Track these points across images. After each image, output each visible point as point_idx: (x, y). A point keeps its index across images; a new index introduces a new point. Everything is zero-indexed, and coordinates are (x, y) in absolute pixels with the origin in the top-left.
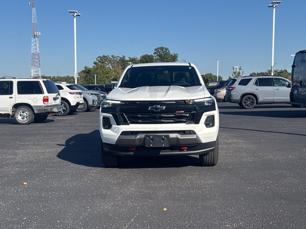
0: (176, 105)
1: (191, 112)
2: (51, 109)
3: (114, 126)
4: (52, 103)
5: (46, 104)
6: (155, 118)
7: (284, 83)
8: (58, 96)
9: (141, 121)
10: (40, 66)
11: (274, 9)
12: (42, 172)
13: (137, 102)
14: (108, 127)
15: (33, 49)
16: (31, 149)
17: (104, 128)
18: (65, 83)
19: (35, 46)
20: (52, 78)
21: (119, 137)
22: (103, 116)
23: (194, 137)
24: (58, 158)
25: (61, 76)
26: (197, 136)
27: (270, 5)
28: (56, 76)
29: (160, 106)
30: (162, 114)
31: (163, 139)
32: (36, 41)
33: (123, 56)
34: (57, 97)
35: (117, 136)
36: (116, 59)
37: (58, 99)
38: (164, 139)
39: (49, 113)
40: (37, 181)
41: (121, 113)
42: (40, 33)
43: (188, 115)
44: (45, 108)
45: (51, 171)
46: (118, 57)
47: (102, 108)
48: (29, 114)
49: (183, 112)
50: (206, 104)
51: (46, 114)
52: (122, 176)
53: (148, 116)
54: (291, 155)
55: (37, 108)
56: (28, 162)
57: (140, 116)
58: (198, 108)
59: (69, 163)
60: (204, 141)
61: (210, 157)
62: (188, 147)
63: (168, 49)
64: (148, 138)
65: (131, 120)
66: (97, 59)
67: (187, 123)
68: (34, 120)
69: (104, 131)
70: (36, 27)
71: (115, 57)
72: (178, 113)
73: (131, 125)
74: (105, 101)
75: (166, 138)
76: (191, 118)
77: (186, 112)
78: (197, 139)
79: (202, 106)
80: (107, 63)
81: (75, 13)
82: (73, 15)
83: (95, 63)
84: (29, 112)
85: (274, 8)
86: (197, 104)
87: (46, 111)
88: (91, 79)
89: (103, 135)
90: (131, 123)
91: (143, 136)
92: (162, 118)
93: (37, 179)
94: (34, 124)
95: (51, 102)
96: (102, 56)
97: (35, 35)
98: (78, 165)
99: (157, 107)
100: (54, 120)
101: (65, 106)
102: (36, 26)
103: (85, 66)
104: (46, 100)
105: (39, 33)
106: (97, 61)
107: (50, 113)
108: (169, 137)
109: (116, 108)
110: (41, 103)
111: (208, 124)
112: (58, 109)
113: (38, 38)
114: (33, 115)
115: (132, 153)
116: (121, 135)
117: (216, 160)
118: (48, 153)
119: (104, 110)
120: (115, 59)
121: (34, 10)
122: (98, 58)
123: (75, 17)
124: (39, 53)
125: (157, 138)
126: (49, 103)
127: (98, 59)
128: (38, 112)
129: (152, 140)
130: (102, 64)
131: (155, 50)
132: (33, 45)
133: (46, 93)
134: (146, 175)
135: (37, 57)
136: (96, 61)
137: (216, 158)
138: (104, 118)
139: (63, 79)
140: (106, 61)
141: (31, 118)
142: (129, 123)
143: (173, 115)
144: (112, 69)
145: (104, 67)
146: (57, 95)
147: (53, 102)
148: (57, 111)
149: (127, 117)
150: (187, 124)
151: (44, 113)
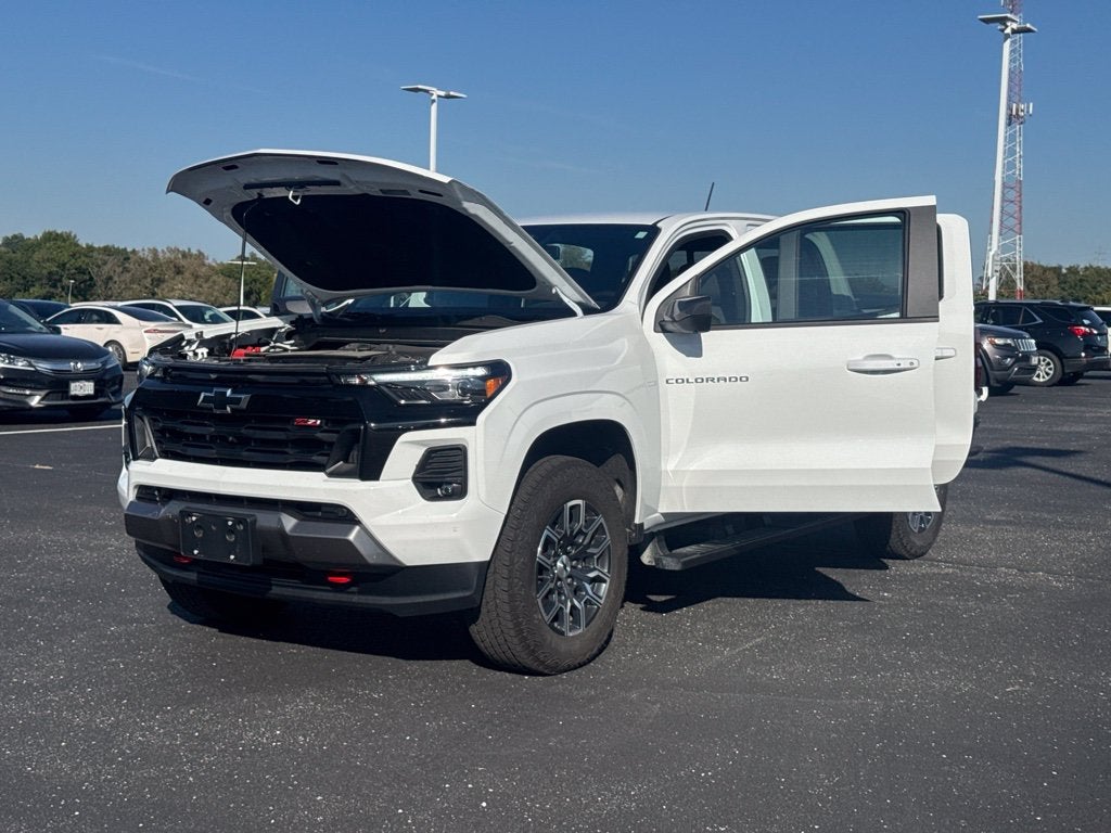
1: (344, 423)
6: (223, 440)
10: (1020, 228)
19: (1010, 157)
20: (1064, 271)
26: (365, 534)
28: (1082, 266)
29: (233, 392)
32: (1013, 138)
38: (235, 533)
42: (1031, 105)
43: (335, 437)
64: (188, 521)
65: (161, 442)
67: (330, 472)
70: (1020, 86)
73: (160, 461)
75: (239, 528)
77: (331, 423)
78: (364, 547)
82: (1002, 32)
97: (1014, 113)
102: (1020, 80)
105: (1028, 108)
108: (252, 523)
111: (433, 485)
113: (1021, 123)
116: (137, 497)
123: (1007, 36)
125: (214, 525)
129: (200, 529)
135: (1012, 195)
142: (158, 455)
143: (281, 435)
150: (330, 476)
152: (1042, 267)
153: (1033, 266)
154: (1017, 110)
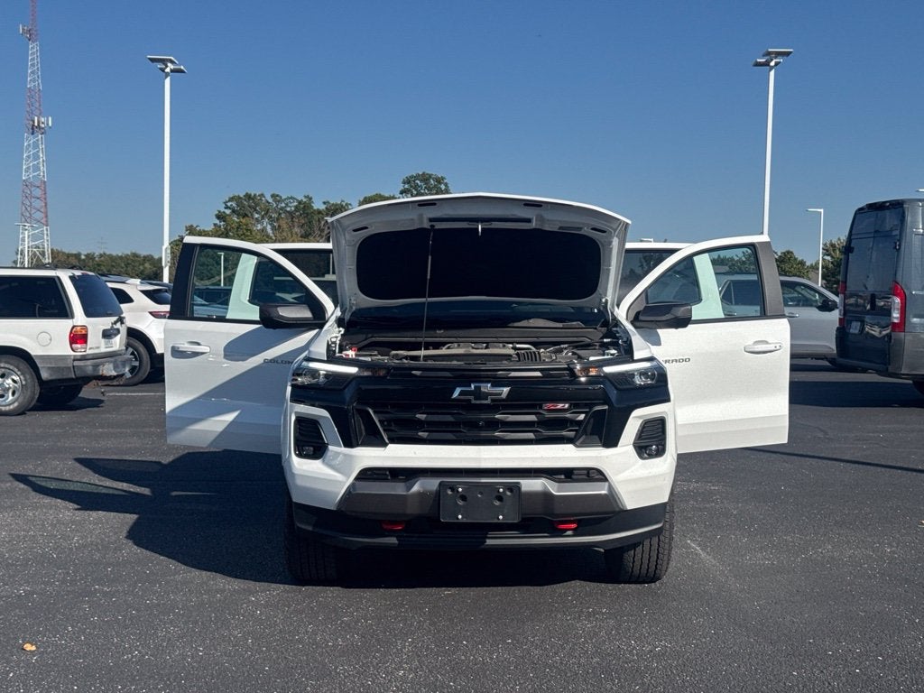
0: (544, 383)
1: (591, 406)
2: (96, 366)
3: (336, 449)
4: (98, 348)
5: (80, 350)
6: (473, 425)
7: (808, 296)
8: (118, 326)
9: (427, 434)
10: (47, 221)
11: (772, 73)
12: (83, 601)
13: (414, 372)
14: (314, 451)
15: (29, 168)
16: (37, 508)
17: (300, 455)
18: (138, 281)
19: (34, 161)
20: (83, 257)
21: (353, 486)
22: (296, 413)
23: (600, 490)
24: (130, 543)
25: (114, 254)
26: (611, 488)
27: (759, 60)
28: (97, 254)
29: (492, 386)
30: (496, 413)
31: (500, 498)
32: (36, 145)
33: (305, 197)
34: (115, 327)
35: (345, 483)
36: (287, 204)
37: (119, 336)
38: (504, 497)
39: (86, 379)
40: (71, 639)
41: (358, 407)
42: (50, 119)
43: (582, 417)
44: (76, 363)
45: (113, 596)
46: (292, 198)
47: (293, 386)
48: (24, 383)
49: (567, 406)
50: (639, 381)
51: (80, 382)
52: (358, 621)
53: (449, 418)
54: (890, 545)
55: (51, 363)
56: (30, 560)
57: (422, 417)
58: (613, 394)
59: (173, 565)
60: (630, 503)
61: (646, 556)
62: (579, 522)
63: (445, 181)
64: (450, 492)
65: (392, 431)
66: (225, 203)
67: (578, 443)
68: (38, 400)
69: (298, 463)
70: (39, 102)
71: (283, 201)
72: (550, 411)
73: (391, 446)
74: (305, 363)
75: (509, 493)
76: (590, 427)
77: (576, 406)
78: (612, 497)
79: (628, 387)
80: (257, 216)
81: (169, 64)
82: (163, 70)
83: (220, 216)
84: (22, 374)
85: (772, 68)
86: (610, 381)
87: (79, 374)
88: (208, 265)
89: (296, 477)
90: (393, 441)
91: (433, 484)
92: (495, 425)
93: (70, 629)
94: (38, 415)
95: (96, 344)
96: (242, 196)
97: (36, 124)
98: (204, 572)
99: (482, 389)
100: (102, 401)
101: (137, 356)
102: (40, 98)
103: (188, 224)
104: (78, 337)
105: (48, 121)
106: (228, 212)
107: (91, 381)
108: (519, 488)
109: (344, 389)
110: (62, 348)
111: (646, 447)
112: (115, 368)
113: (42, 133)
114: (37, 384)
115: (393, 540)
116: (357, 479)
117: (665, 563)
118: (97, 524)
119: (301, 394)
120: (283, 205)
121: (34, 48)
122: (231, 199)
123: (167, 75)
124: (45, 182)
125: (481, 493)
126: (90, 349)
127: (229, 204)
128: (51, 375)
129: (463, 498)
130: (244, 221)
131: (404, 183)
132: (29, 157)
133: (80, 317)
134: (440, 616)
135: (38, 192)
136: (222, 210)
137: (666, 558)
138: (301, 421)
139: (119, 261)
140: (255, 210)
141: (29, 393)
142: (387, 441)
143: (532, 418)
144: (271, 235)
145: (247, 230)
146: (115, 323)
147: (100, 343)
148: (114, 373)
149: (380, 421)
150: (577, 446)
151: (72, 379)
152: (64, 253)
153: (58, 252)
154: (39, 122)
